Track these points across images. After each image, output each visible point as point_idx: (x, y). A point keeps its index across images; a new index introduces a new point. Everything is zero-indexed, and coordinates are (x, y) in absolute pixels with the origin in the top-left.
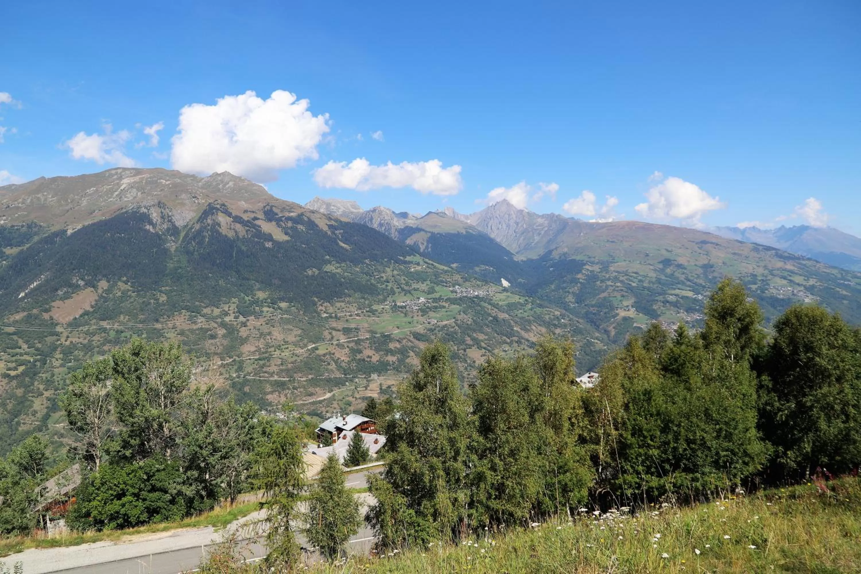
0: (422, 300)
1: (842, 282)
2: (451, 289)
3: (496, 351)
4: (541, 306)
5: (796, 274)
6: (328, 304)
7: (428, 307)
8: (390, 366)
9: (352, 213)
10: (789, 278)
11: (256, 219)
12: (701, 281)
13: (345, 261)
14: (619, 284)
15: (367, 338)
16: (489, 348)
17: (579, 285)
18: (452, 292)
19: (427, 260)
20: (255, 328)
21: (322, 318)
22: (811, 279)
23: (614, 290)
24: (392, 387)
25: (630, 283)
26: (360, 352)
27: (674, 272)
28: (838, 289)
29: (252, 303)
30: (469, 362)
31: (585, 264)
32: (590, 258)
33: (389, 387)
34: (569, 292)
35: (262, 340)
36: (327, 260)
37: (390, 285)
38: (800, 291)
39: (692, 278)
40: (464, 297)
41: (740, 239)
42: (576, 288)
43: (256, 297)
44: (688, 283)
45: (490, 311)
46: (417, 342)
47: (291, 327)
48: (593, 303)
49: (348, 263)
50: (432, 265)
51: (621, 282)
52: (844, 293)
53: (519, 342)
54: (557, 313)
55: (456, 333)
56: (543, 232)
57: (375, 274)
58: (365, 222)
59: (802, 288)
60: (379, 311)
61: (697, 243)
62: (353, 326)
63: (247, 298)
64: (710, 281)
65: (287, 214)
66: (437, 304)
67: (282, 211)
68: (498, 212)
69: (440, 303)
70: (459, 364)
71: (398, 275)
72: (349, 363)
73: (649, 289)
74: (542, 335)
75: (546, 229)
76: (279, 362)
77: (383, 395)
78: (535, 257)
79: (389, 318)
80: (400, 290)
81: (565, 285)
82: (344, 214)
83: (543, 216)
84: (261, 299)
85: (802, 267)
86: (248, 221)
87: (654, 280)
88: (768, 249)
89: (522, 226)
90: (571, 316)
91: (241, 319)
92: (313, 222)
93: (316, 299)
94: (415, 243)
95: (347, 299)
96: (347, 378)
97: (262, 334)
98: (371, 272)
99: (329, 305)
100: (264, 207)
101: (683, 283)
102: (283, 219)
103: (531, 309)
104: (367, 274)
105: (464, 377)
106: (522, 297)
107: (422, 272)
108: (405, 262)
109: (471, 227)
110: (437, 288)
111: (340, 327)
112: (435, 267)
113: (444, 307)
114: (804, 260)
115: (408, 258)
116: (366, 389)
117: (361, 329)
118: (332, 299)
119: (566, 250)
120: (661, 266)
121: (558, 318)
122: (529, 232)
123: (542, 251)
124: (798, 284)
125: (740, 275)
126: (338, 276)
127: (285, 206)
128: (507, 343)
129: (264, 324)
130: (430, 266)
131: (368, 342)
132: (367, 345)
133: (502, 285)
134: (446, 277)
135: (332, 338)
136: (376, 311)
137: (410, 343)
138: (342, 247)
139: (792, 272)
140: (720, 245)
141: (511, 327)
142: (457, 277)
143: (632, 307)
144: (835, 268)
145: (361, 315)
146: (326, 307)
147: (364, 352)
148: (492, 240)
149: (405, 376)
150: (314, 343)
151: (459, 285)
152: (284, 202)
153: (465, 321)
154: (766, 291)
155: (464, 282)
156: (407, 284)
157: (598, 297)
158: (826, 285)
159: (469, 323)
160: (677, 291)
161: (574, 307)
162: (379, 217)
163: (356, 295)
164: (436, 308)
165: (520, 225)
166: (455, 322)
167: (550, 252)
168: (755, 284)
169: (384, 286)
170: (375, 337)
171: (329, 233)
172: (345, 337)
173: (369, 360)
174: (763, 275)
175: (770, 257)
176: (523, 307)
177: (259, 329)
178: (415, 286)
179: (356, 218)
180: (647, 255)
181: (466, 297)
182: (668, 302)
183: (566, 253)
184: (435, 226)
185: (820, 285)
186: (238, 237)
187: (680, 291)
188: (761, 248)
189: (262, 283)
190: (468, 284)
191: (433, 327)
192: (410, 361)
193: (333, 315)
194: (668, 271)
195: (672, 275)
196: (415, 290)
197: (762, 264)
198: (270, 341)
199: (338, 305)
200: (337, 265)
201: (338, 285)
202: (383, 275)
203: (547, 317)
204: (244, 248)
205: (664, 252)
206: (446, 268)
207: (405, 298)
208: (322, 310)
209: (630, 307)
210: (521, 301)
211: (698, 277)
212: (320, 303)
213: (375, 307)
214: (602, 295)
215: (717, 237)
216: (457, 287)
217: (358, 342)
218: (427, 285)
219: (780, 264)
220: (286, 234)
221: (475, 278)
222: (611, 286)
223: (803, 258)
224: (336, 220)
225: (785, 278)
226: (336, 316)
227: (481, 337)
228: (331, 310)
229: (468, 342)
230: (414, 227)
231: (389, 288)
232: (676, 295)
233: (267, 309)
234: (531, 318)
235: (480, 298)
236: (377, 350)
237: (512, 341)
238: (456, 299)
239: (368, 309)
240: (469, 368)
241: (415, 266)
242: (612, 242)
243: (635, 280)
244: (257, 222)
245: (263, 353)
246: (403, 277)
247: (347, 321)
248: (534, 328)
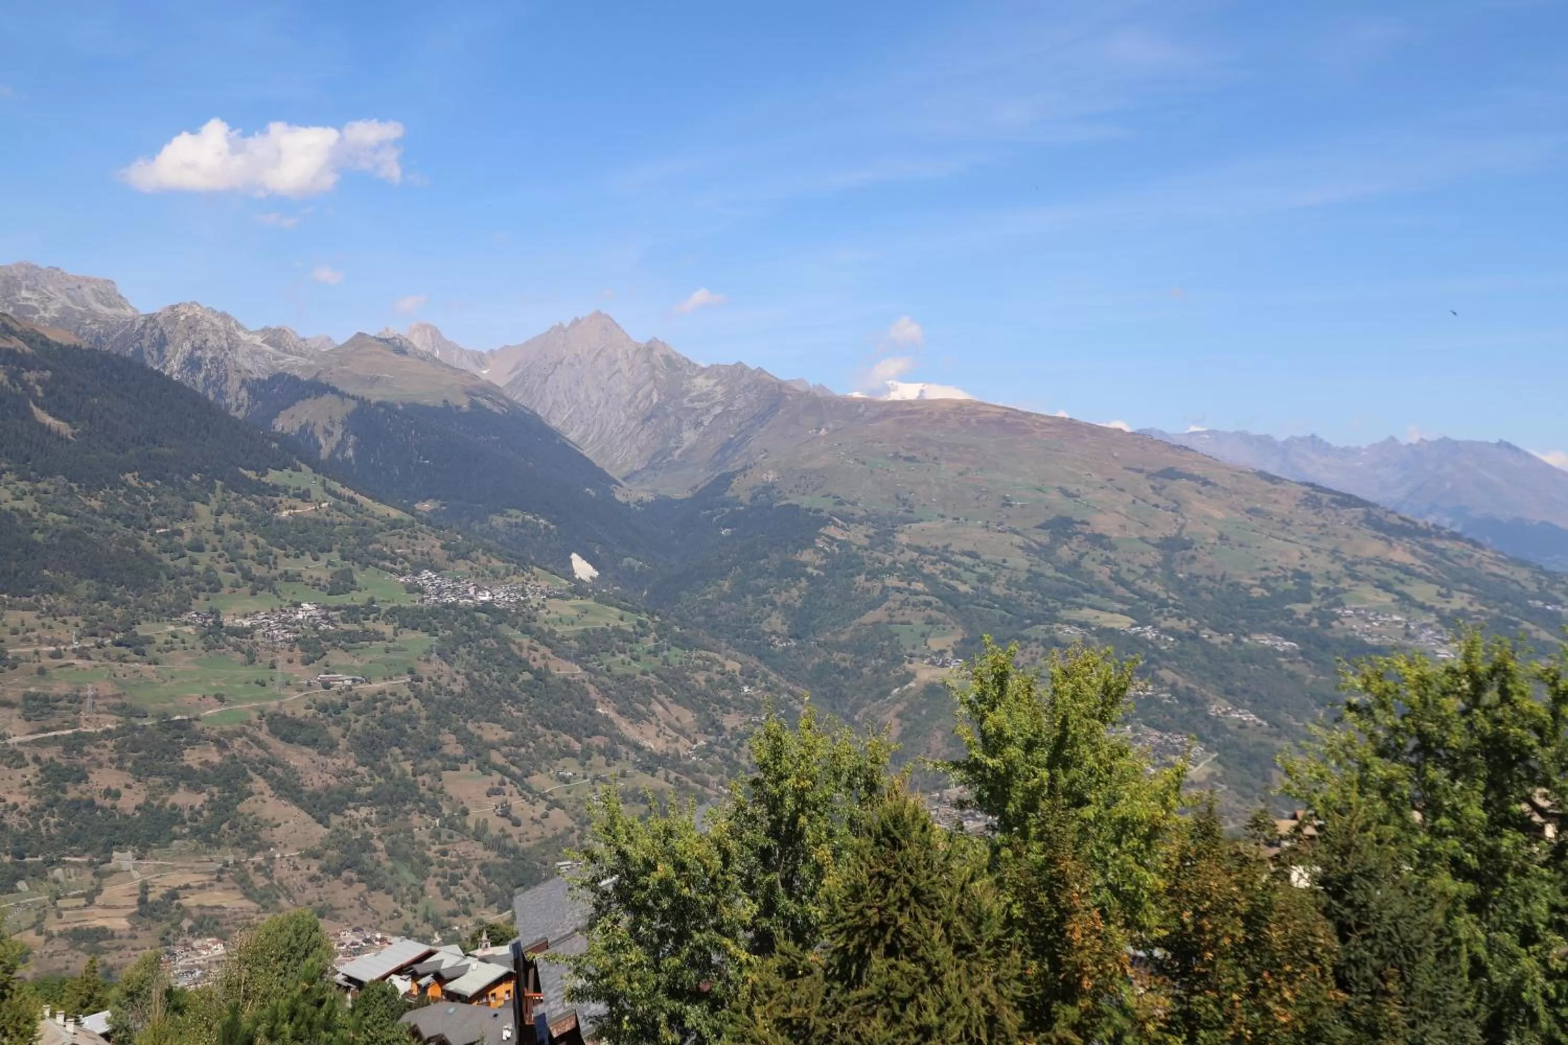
0: (309, 610)
1: (1539, 603)
2: (406, 579)
3: (538, 780)
4: (684, 643)
5: (1419, 576)
7: (325, 636)
8: (183, 823)
9: (95, 317)
10: (1399, 587)
12: (1155, 588)
13: (51, 474)
14: (920, 586)
15: (108, 732)
16: (513, 769)
17: (804, 583)
18: (413, 589)
19: (336, 486)
22: (1457, 594)
23: (905, 603)
24: (181, 894)
25: (953, 583)
26: (82, 777)
27: (1081, 556)
28: (1527, 625)
30: (446, 811)
31: (825, 522)
32: (841, 503)
33: (173, 895)
34: (773, 604)
37: (204, 560)
38: (1425, 626)
39: (1130, 577)
40: (447, 606)
41: (1272, 470)
42: (795, 592)
44: (1120, 590)
45: (525, 654)
46: (278, 746)
48: (843, 638)
49: (62, 479)
50: (352, 500)
51: (927, 578)
52: (1544, 635)
53: (612, 755)
54: (732, 666)
55: (411, 719)
56: (707, 420)
57: (156, 521)
58: (138, 352)
59: (1432, 618)
60: (160, 641)
61: (1150, 476)
62: (60, 688)
64: (1181, 586)
66: (356, 627)
68: (577, 349)
69: (369, 624)
70: (415, 819)
71: (232, 527)
72: (36, 813)
73: (1006, 603)
74: (681, 731)
75: (718, 410)
77: (147, 921)
78: (680, 493)
79: (193, 667)
80: (237, 576)
81: (761, 582)
82: (63, 320)
83: (710, 371)
85: (1436, 557)
87: (1023, 576)
88: (1346, 501)
89: (648, 396)
90: (773, 677)
94: (303, 429)
95: (47, 601)
96: (25, 866)
98: (140, 514)
101: (1106, 593)
103: (654, 653)
104: (129, 521)
105: (427, 862)
106: (627, 614)
107: (317, 522)
108: (263, 489)
109: (488, 390)
110: (360, 577)
111: (12, 693)
112: (360, 509)
113: (379, 637)
114: (1440, 537)
115: (274, 477)
116: (90, 902)
117: (90, 702)
119: (771, 476)
120: (1044, 538)
121: (732, 680)
122: (667, 416)
123: (702, 477)
124: (1422, 607)
125: (1264, 574)
126: (20, 521)
128: (574, 755)
130: (344, 504)
131: (110, 744)
132: (106, 754)
133: (572, 572)
134: (395, 540)
136: (150, 641)
137: (256, 750)
138: (44, 426)
139: (1407, 570)
140: (1215, 485)
141: (586, 703)
142: (430, 544)
143: (957, 654)
144: (1523, 564)
145: (94, 652)
147: (92, 777)
148: (550, 435)
149: (231, 859)
151: (432, 569)
153: (444, 681)
154: (1335, 623)
155: (450, 559)
156: (263, 558)
157: (856, 622)
158: (1496, 611)
159: (457, 689)
160: (1086, 614)
161: (787, 649)
162: (187, 338)
163: (82, 587)
164: (351, 637)
165: (640, 393)
166: (412, 687)
167: (726, 479)
168: (1307, 600)
169: (182, 563)
170: (137, 728)
171: (1, 377)
172: (28, 726)
173: (108, 803)
174: (1328, 576)
175: (1349, 524)
176: (628, 646)
178: (288, 565)
179: (107, 336)
180: (1007, 503)
181: (454, 606)
182: (1057, 643)
183: (772, 486)
184: (374, 381)
185: (1481, 612)
187: (1096, 613)
188: (1326, 498)
190: (462, 566)
191: (339, 700)
192: (254, 806)
194: (1064, 552)
195: (1076, 564)
196: (287, 577)
197: (1327, 544)
199: (13, 617)
200: (23, 485)
201: (19, 552)
202: (183, 525)
203: (701, 677)
205: (1054, 497)
206: (395, 514)
207: (251, 604)
209: (949, 655)
210: (626, 626)
211: (1149, 573)
213: (143, 630)
214: (871, 617)
215: (1210, 461)
216: (426, 573)
217: (75, 744)
218: (330, 563)
219: (1374, 548)
221: (488, 550)
222: (898, 590)
223: (1437, 531)
224: (30, 337)
225: (1385, 587)
227: (492, 732)
229: (447, 750)
230: (305, 377)
231: (200, 568)
232: (1081, 625)
234: (652, 678)
235: (496, 610)
236: (141, 772)
237: (589, 746)
238: (419, 613)
239: (119, 636)
240: (445, 832)
241: (296, 502)
242: (908, 459)
243: (966, 575)
246: (249, 537)
247: (42, 671)
248: (659, 709)
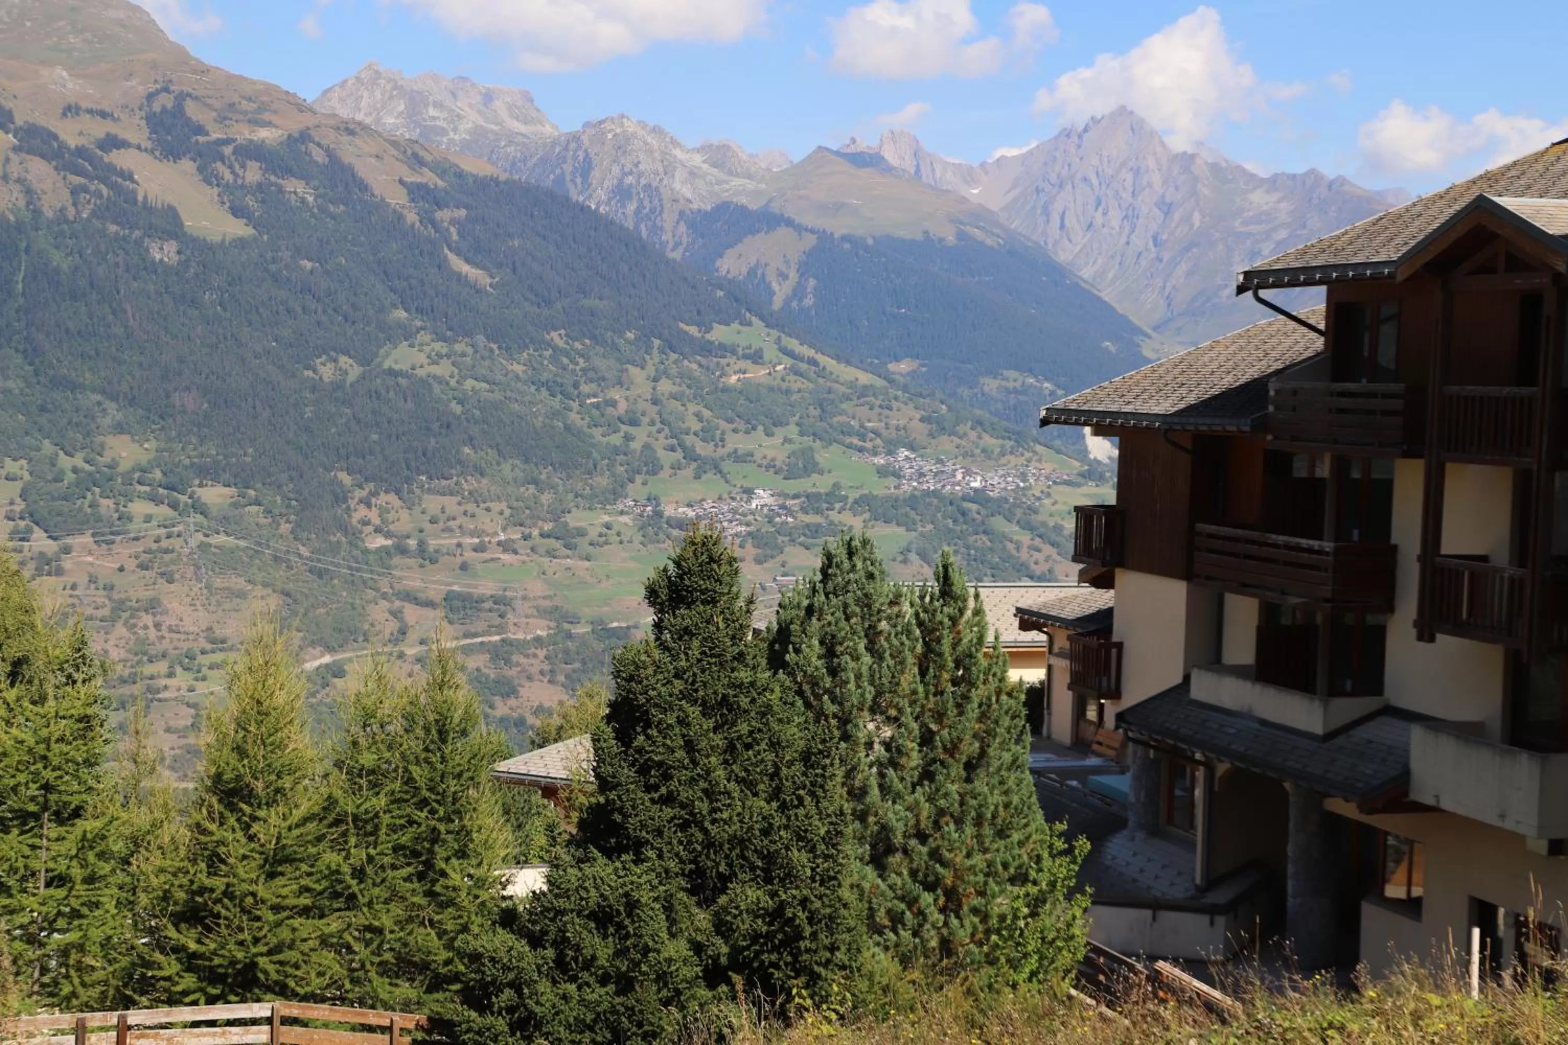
0: (763, 498)
2: (880, 460)
6: (392, 498)
7: (782, 529)
9: (510, 137)
11: (113, 143)
13: (469, 334)
15: (538, 639)
18: (883, 472)
19: (793, 344)
20: (93, 580)
21: (366, 551)
26: (509, 690)
29: (86, 482)
35: (120, 630)
36: (399, 325)
37: (641, 436)
40: (927, 493)
43: (106, 459)
45: (1024, 555)
47: (240, 583)
49: (481, 339)
50: (813, 362)
57: (585, 388)
58: (560, 180)
60: (593, 533)
62: (486, 587)
63: (65, 462)
65: (244, 133)
66: (817, 519)
67: (222, 119)
68: (1095, 162)
69: (834, 515)
71: (674, 396)
76: (185, 718)
79: (631, 565)
80: (679, 455)
82: (476, 143)
83: (1273, 183)
84: (124, 466)
86: (81, 152)
89: (1188, 218)
91: (40, 542)
92: (349, 170)
93: (346, 478)
94: (752, 272)
95: (470, 483)
97: (119, 607)
98: (568, 380)
99: (397, 503)
100: (150, 97)
102: (228, 150)
104: (552, 388)
107: (771, 389)
108: (707, 349)
109: (980, 215)
110: (824, 456)
111: (436, 592)
112: (822, 372)
115: (720, 333)
117: (518, 604)
118: (408, 480)
122: (1213, 244)
126: (437, 389)
127: (236, 99)
129: (131, 564)
130: (803, 366)
131: (542, 653)
132: (536, 665)
133: (1085, 453)
134: (863, 411)
135: (403, 632)
136: (581, 533)
138: (460, 278)
142: (907, 416)
145: (522, 546)
146: (383, 511)
147: (522, 691)
150: (330, 649)
151: (912, 448)
152: (234, 81)
155: (932, 435)
156: (707, 434)
162: (616, 160)
163: (506, 468)
165: (1177, 216)
169: (616, 439)
170: (570, 636)
171: (411, 217)
172: (452, 629)
177: (109, 588)
178: (737, 442)
179: (524, 161)
181: (935, 493)
184: (838, 208)
186: (37, 213)
189: (132, 402)
190: (946, 443)
193: (412, 543)
196: (737, 457)
198: (152, 634)
199: (432, 503)
200: (439, 346)
201: (435, 426)
202: (615, 394)
204: (59, 260)
206: (864, 378)
207: (696, 490)
208: (366, 523)
212: (359, 494)
213: (574, 520)
216: (904, 453)
217: (503, 652)
218: (787, 440)
220: (237, 211)
221: (980, 423)
224: (441, 168)
226: (422, 544)
228: (403, 521)
230: (754, 205)
231: (636, 445)
233: (146, 507)
235: (989, 499)
238: (895, 502)
239: (547, 527)
241: (746, 364)
244: (120, 159)
245: (123, 681)
246: (692, 408)
247: (464, 567)
